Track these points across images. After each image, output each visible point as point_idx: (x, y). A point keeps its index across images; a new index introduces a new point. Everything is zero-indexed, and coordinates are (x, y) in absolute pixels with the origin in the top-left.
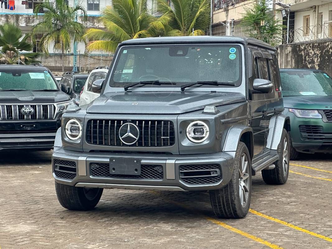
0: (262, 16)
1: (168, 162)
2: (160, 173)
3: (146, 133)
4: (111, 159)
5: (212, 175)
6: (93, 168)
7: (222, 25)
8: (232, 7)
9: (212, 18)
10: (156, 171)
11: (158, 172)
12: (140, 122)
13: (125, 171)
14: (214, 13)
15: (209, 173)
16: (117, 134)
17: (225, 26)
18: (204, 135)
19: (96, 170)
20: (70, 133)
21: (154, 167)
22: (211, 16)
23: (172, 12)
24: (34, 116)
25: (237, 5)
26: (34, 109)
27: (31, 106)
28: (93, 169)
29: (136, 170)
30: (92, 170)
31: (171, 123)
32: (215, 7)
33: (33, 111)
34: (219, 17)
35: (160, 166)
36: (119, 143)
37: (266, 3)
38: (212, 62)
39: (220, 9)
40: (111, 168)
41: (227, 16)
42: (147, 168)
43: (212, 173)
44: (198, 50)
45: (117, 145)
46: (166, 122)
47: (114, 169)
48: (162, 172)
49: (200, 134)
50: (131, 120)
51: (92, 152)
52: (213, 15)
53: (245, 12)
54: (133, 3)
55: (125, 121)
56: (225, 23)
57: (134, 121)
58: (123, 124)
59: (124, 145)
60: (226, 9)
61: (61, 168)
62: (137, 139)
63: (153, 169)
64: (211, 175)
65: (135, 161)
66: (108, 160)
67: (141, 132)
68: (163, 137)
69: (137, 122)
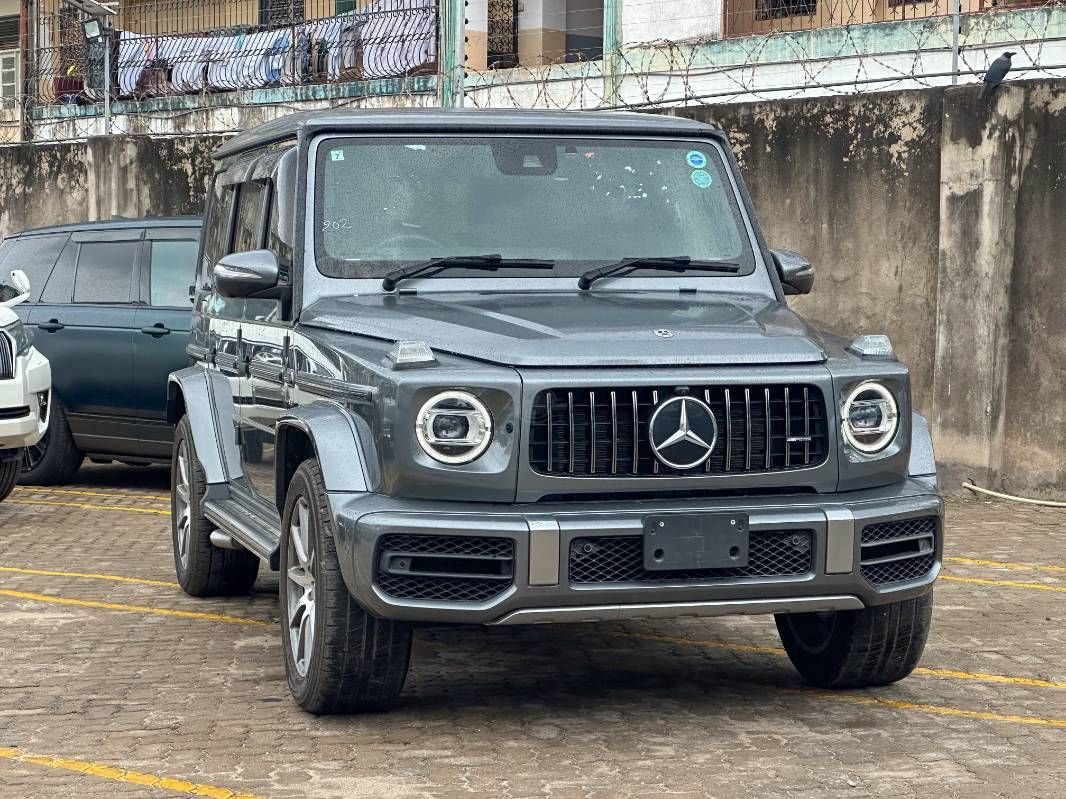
1: (833, 515)
2: (802, 556)
4: (649, 521)
5: (923, 553)
6: (578, 556)
10: (788, 549)
11: (796, 552)
12: (717, 390)
13: (699, 556)
16: (643, 438)
18: (882, 428)
19: (585, 561)
20: (433, 440)
21: (785, 537)
28: (578, 561)
29: (734, 551)
30: (573, 561)
31: (814, 390)
35: (808, 532)
40: (649, 549)
42: (760, 542)
43: (921, 545)
45: (641, 473)
46: (796, 389)
47: (659, 553)
48: (808, 552)
49: (871, 423)
50: (690, 387)
55: (667, 391)
57: (697, 390)
58: (661, 401)
59: (666, 471)
62: (711, 448)
63: (782, 545)
64: (919, 550)
65: (733, 522)
66: (637, 525)
67: (722, 424)
68: (794, 439)
69: (707, 392)
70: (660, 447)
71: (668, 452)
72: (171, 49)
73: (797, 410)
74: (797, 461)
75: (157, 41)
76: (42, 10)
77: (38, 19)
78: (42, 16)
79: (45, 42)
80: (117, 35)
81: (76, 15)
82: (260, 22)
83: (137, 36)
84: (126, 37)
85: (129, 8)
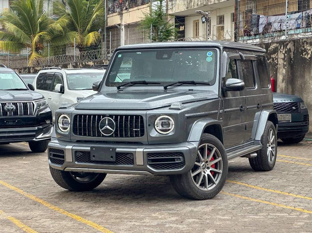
0: (159, 20)
1: (138, 150)
3: (121, 126)
4: (92, 148)
5: (176, 162)
7: (117, 27)
8: (126, 11)
9: (106, 21)
10: (128, 158)
11: (130, 159)
12: (117, 116)
13: (103, 158)
14: (108, 16)
16: (98, 127)
17: (120, 29)
18: (170, 128)
19: (80, 157)
20: (62, 126)
21: (126, 155)
22: (106, 19)
23: (69, 15)
24: (16, 113)
25: (131, 10)
26: (15, 106)
27: (13, 104)
29: (112, 157)
30: (77, 156)
31: (141, 117)
32: (109, 10)
33: (14, 108)
34: (113, 20)
36: (99, 135)
37: (163, 8)
38: (191, 64)
39: (114, 12)
40: (92, 155)
41: (121, 19)
42: (121, 155)
43: (176, 160)
46: (137, 116)
47: (94, 156)
48: (133, 159)
49: (166, 126)
50: (109, 115)
51: (78, 142)
52: (107, 18)
53: (144, 17)
54: (31, 6)
55: (104, 116)
56: (120, 26)
57: (111, 116)
58: (102, 118)
59: (103, 136)
60: (120, 13)
61: (54, 155)
62: (114, 131)
63: (126, 157)
65: (111, 150)
66: (89, 148)
67: (117, 125)
68: (135, 129)
69: (114, 116)
70: (102, 130)
71: (104, 131)
72: (272, 19)
75: (268, 17)
76: (240, 10)
77: (239, 13)
78: (240, 12)
79: (241, 19)
80: (259, 16)
81: (251, 11)
82: (298, 10)
83: (264, 16)
84: (260, 17)
85: (265, 8)
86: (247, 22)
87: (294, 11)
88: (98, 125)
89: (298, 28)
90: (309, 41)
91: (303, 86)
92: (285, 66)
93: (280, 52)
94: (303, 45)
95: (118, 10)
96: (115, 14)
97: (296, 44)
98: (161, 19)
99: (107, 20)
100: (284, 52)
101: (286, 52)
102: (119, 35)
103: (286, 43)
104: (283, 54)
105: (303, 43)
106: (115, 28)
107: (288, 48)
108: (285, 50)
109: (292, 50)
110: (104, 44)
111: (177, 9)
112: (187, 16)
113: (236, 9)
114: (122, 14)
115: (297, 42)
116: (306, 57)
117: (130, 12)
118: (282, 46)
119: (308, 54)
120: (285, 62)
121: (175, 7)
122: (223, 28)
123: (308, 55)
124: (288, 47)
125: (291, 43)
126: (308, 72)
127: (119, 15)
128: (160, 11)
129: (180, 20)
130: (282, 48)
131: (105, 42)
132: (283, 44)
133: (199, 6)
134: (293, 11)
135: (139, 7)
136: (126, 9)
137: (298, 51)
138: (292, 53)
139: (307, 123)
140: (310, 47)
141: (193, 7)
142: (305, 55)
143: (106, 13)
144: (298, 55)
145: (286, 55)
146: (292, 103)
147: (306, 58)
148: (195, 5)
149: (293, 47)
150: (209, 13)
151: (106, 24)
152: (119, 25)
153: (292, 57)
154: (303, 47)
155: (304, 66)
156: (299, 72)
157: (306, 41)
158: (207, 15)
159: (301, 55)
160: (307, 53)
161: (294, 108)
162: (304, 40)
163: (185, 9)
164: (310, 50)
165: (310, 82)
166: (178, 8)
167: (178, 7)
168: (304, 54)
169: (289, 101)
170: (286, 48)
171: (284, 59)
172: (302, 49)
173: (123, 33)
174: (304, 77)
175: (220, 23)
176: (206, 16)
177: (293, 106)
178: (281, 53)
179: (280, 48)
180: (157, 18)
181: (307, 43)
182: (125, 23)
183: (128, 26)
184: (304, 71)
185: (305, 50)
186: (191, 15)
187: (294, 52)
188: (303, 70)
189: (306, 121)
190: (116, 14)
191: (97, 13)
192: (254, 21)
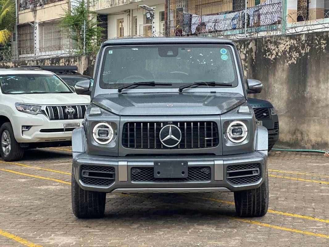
1: (217, 163)
2: (207, 175)
3: (189, 134)
4: (156, 163)
5: (254, 175)
6: (134, 173)
10: (202, 172)
11: (205, 174)
12: (182, 123)
13: (171, 174)
15: (251, 172)
16: (158, 136)
18: (243, 135)
19: (137, 174)
20: (98, 137)
21: (200, 169)
28: (134, 174)
29: (183, 173)
30: (133, 174)
35: (208, 167)
36: (159, 146)
38: (205, 63)
40: (156, 171)
42: (193, 170)
43: (253, 172)
44: (189, 50)
45: (157, 148)
46: (209, 123)
47: (159, 173)
48: (209, 174)
49: (239, 134)
50: (173, 122)
51: (128, 156)
55: (165, 123)
57: (175, 123)
58: (163, 126)
59: (165, 148)
62: (180, 141)
63: (200, 171)
64: (252, 174)
65: (182, 164)
66: (152, 164)
67: (183, 134)
68: (207, 138)
69: (179, 123)
70: (163, 140)
71: (166, 142)
72: (206, 19)
73: (209, 129)
74: (209, 145)
75: (201, 17)
76: (171, 9)
77: (170, 12)
78: (171, 11)
79: (172, 19)
80: (191, 15)
81: (181, 10)
82: (233, 9)
83: (196, 16)
84: (193, 16)
85: (197, 7)
86: (178, 22)
87: (229, 10)
88: (158, 134)
89: (235, 29)
90: (273, 40)
91: (267, 89)
92: (246, 68)
93: (241, 51)
94: (266, 45)
95: (31, 6)
96: (27, 11)
97: (258, 43)
98: (84, 17)
99: (18, 17)
100: (245, 52)
101: (247, 52)
102: (32, 33)
103: (247, 42)
104: (244, 54)
105: (266, 42)
106: (28, 26)
107: (250, 48)
108: (246, 50)
109: (254, 50)
110: (15, 44)
111: (99, 6)
112: (110, 14)
113: (166, 7)
114: (36, 11)
115: (260, 41)
116: (270, 57)
117: (45, 9)
118: (243, 46)
119: (273, 54)
120: (246, 63)
121: (97, 3)
122: (150, 28)
123: (272, 56)
124: (250, 46)
125: (253, 42)
126: (272, 74)
127: (32, 11)
128: (82, 7)
129: (103, 18)
130: (243, 47)
131: (16, 42)
132: (244, 43)
133: (125, 3)
134: (227, 10)
135: (56, 4)
136: (41, 5)
137: (260, 51)
138: (254, 54)
139: (277, 131)
140: (275, 46)
141: (117, 4)
142: (269, 55)
143: (17, 9)
144: (260, 55)
145: (247, 55)
146: (263, 109)
147: (270, 59)
148: (120, 2)
149: (255, 46)
150: (154, 8)
151: (17, 22)
152: (33, 23)
153: (254, 58)
154: (267, 46)
155: (268, 68)
156: (262, 75)
157: (270, 40)
158: (152, 10)
159: (264, 56)
160: (271, 53)
161: (265, 114)
162: (267, 39)
163: (108, 7)
164: (274, 50)
165: (275, 85)
166: (101, 6)
167: (101, 4)
168: (267, 54)
169: (259, 107)
170: (247, 47)
171: (245, 60)
172: (265, 49)
173: (37, 32)
174: (268, 80)
175: (147, 23)
176: (151, 12)
177: (264, 112)
178: (242, 53)
179: (241, 47)
180: (79, 16)
181: (271, 43)
182: (40, 21)
183: (43, 24)
184: (268, 74)
185: (269, 50)
186: (114, 13)
187: (255, 53)
188: (267, 72)
189: (277, 128)
190: (29, 10)
191: (7, 9)
192: (186, 20)
